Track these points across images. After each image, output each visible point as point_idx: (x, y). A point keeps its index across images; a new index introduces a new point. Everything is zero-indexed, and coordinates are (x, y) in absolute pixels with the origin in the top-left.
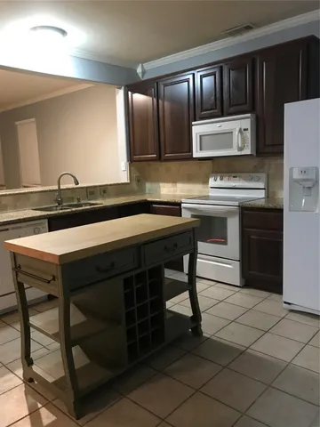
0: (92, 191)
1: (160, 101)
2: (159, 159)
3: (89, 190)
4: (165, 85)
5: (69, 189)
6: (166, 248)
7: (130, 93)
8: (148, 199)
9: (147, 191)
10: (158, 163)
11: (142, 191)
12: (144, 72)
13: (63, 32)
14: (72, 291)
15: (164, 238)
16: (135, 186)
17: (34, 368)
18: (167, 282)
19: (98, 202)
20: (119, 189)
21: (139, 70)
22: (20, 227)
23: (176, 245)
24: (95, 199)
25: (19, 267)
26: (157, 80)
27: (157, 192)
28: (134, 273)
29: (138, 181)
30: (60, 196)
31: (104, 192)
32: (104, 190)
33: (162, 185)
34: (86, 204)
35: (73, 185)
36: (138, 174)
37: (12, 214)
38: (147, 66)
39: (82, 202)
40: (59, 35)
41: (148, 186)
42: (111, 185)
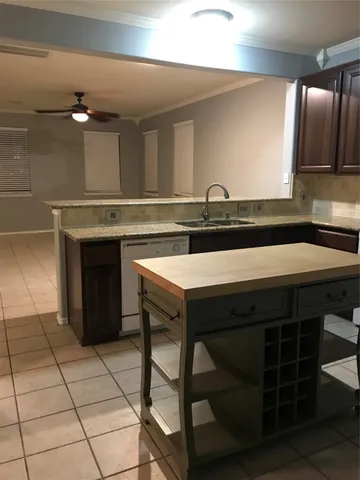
0: (243, 207)
1: (344, 96)
2: (336, 170)
3: (241, 205)
4: (353, 75)
5: (218, 202)
6: (329, 296)
7: (304, 87)
8: (314, 222)
9: (313, 211)
10: (333, 176)
11: (307, 209)
12: (326, 60)
13: (229, 15)
14: (197, 334)
15: (328, 282)
16: (298, 203)
17: (152, 410)
18: (326, 338)
19: (250, 220)
20: (277, 206)
21: (320, 58)
22: (160, 242)
23: (344, 293)
24: (247, 217)
25: (146, 292)
26: (342, 69)
27: (327, 213)
28: (280, 324)
29: (304, 197)
30: (207, 210)
31: (259, 208)
32: (259, 206)
33: (334, 204)
34: (235, 222)
35: (222, 198)
36: (303, 189)
37: (153, 226)
38: (332, 51)
39: (231, 218)
40: (223, 18)
41: (316, 204)
42: (267, 200)
